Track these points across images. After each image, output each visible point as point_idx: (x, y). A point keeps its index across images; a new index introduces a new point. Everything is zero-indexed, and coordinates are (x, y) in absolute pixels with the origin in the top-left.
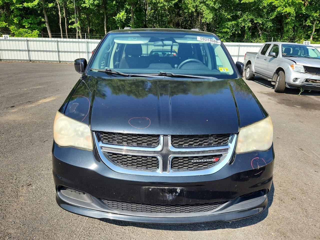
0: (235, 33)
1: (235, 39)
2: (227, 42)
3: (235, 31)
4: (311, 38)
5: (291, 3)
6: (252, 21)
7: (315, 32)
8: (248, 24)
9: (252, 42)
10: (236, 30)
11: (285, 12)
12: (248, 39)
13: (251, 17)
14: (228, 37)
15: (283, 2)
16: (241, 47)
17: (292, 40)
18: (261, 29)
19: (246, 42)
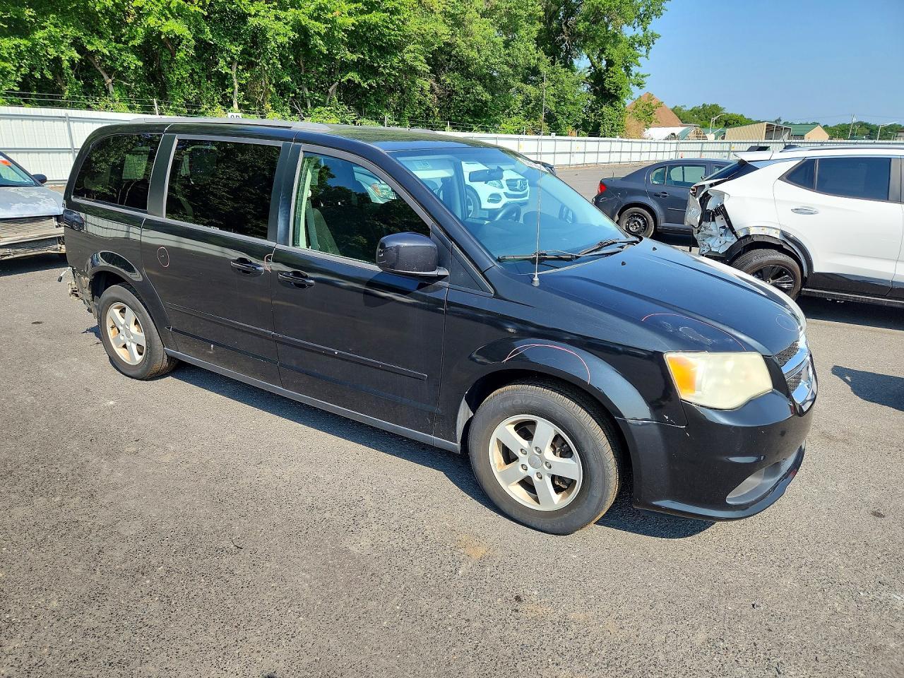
0: (31, 76)
1: (30, 96)
2: (12, 104)
3: (31, 71)
4: (236, 106)
5: (175, 10)
6: (77, 44)
7: (240, 91)
8: (69, 54)
9: (89, 107)
10: (32, 68)
11: (168, 33)
12: (74, 98)
13: (71, 32)
14: (13, 90)
15: (156, 3)
16: (74, 121)
17: (193, 107)
18: (110, 71)
19: (73, 106)
